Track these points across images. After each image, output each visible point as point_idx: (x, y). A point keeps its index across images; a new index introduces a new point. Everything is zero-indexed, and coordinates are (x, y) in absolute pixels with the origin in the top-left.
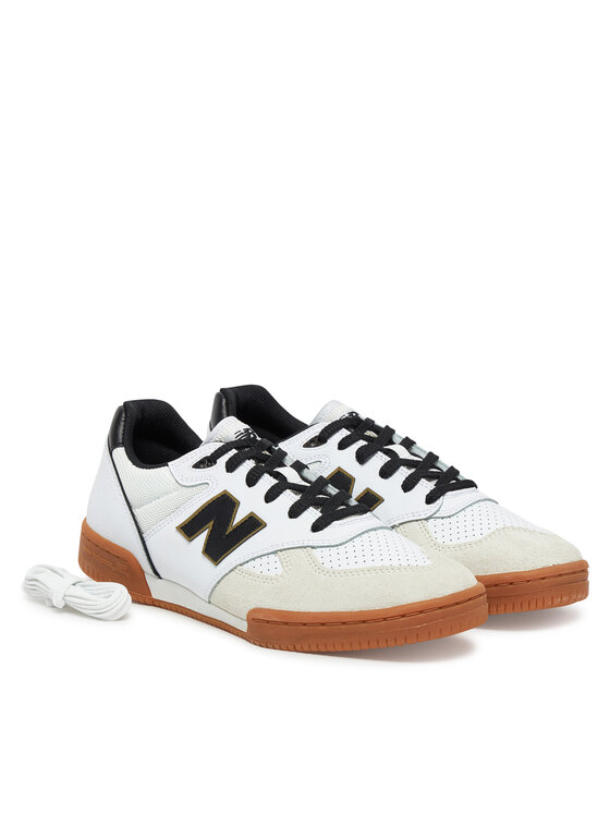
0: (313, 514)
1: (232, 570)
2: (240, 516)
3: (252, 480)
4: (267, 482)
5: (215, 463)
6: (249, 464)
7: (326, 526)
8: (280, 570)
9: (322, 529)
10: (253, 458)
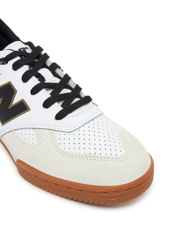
0: (57, 107)
1: (10, 131)
2: (16, 100)
3: (25, 78)
4: (34, 81)
5: (7, 63)
6: (25, 68)
7: (64, 117)
8: (35, 142)
9: (61, 119)
10: (28, 64)
